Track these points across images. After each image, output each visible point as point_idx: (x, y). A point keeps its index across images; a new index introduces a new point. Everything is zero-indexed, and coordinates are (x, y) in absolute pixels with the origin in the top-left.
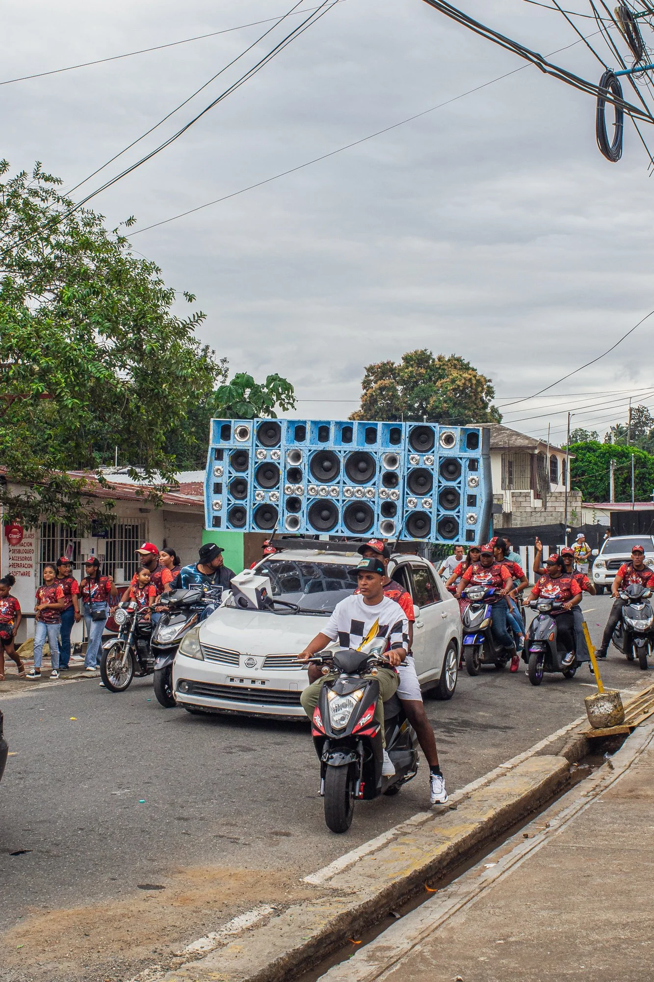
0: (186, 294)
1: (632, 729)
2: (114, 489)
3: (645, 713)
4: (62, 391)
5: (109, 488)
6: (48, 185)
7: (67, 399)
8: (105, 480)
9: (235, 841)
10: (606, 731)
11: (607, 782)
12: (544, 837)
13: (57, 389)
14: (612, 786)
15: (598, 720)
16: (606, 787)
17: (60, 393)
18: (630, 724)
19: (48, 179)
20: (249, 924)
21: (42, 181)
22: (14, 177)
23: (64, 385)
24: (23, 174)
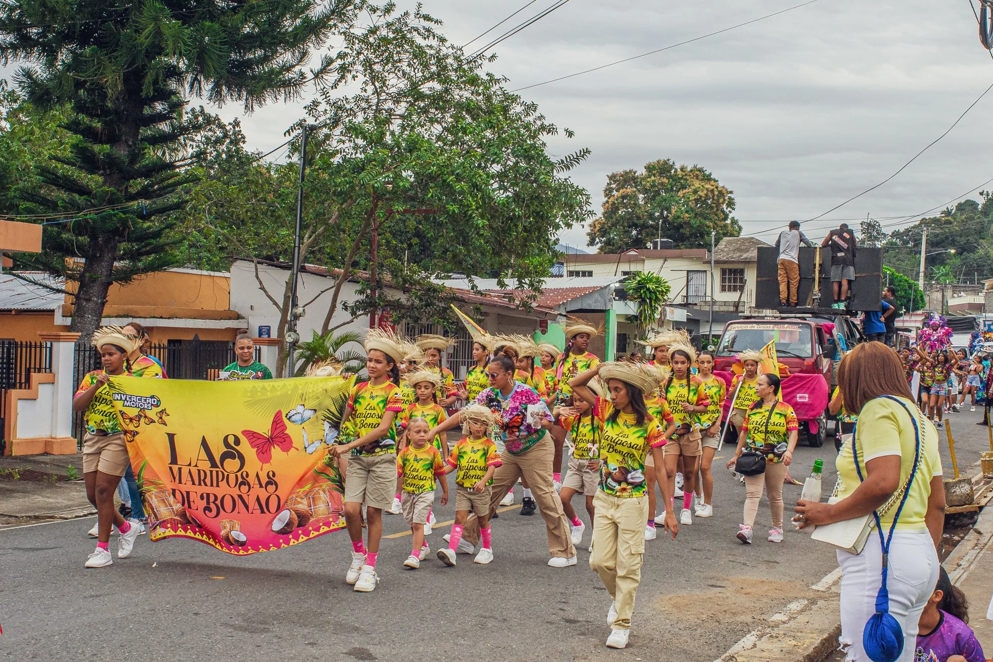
0: (566, 130)
1: (981, 508)
2: (486, 295)
3: (985, 497)
4: (473, 212)
5: (482, 294)
6: (427, 24)
7: (478, 220)
8: (477, 287)
9: (744, 564)
10: (959, 509)
11: (985, 541)
12: (963, 571)
13: (468, 210)
14: (989, 544)
15: (959, 498)
16: (986, 544)
17: (471, 215)
18: (978, 504)
19: (427, 18)
20: (799, 609)
21: (422, 20)
22: (399, 16)
23: (474, 207)
24: (406, 14)
